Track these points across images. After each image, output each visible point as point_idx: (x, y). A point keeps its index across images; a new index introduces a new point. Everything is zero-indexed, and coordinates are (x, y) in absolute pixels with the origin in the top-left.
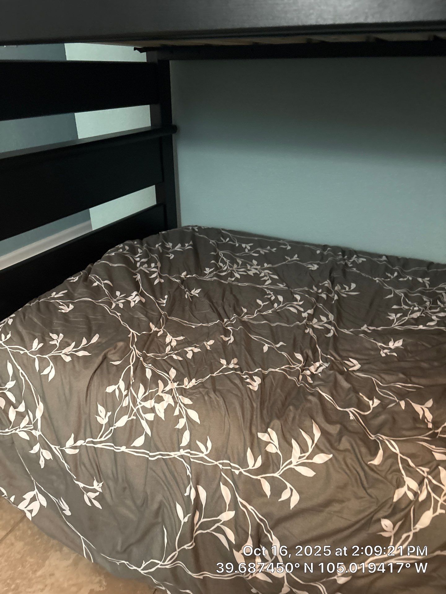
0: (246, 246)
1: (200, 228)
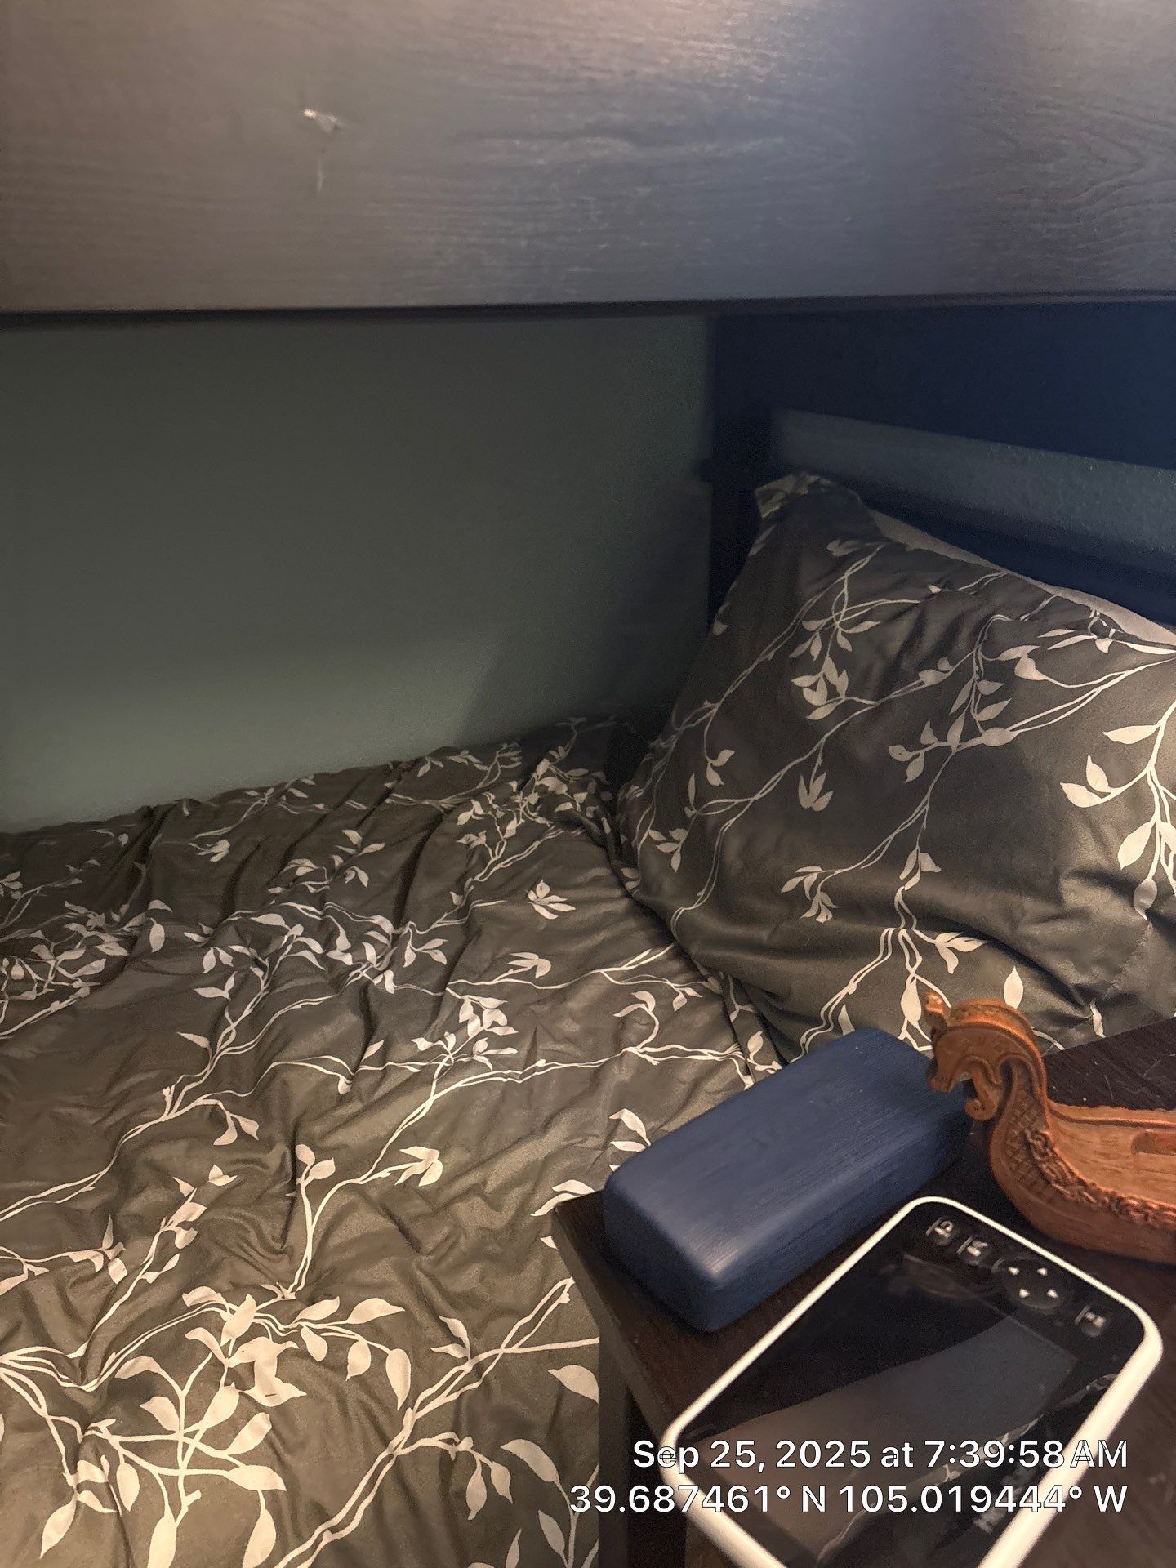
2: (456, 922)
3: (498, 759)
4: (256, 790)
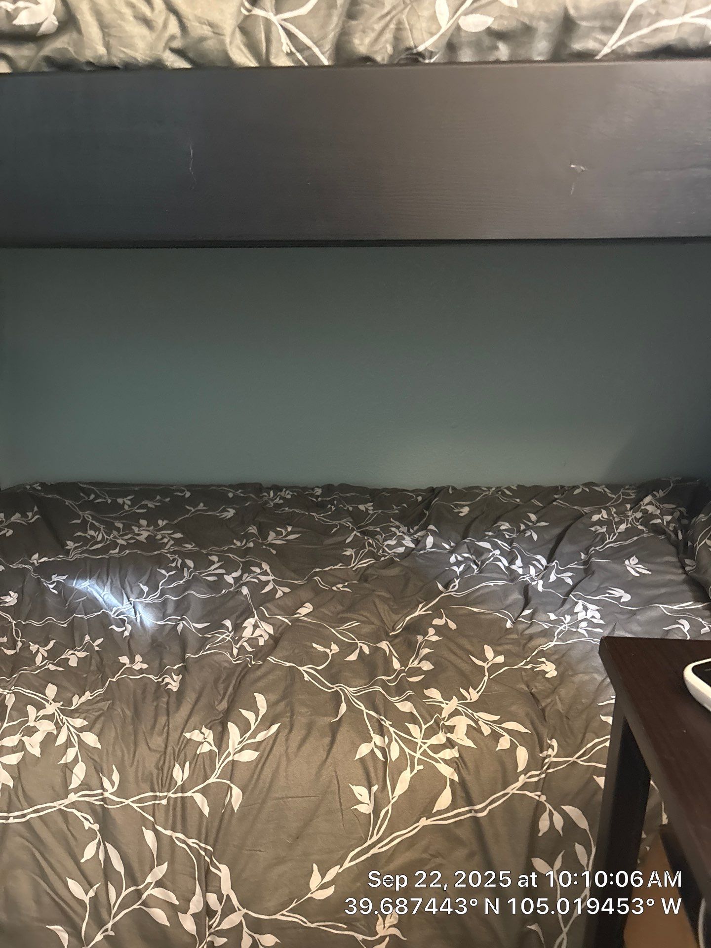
0: (124, 500)
1: (43, 484)
2: (582, 567)
3: (622, 492)
4: (487, 488)
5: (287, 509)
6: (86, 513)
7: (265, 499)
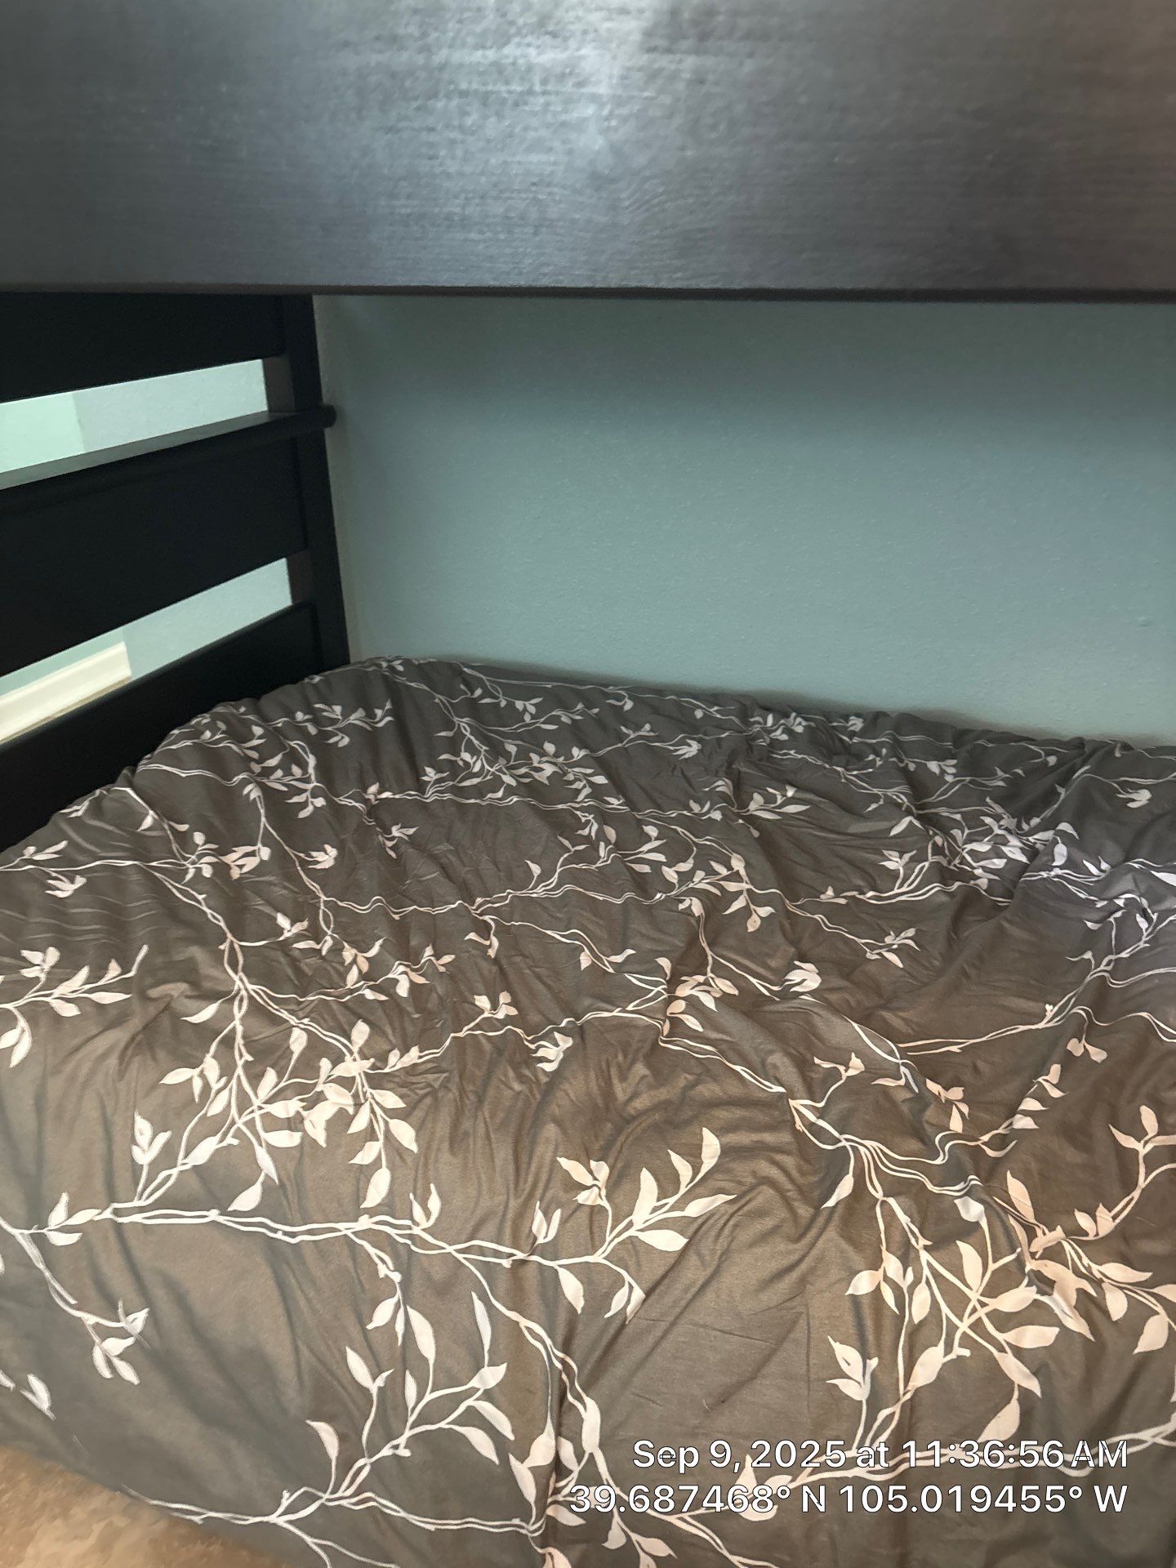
0: (525, 705)
1: (407, 663)
5: (792, 752)
6: (464, 720)
7: (757, 728)
